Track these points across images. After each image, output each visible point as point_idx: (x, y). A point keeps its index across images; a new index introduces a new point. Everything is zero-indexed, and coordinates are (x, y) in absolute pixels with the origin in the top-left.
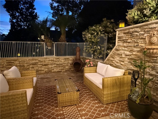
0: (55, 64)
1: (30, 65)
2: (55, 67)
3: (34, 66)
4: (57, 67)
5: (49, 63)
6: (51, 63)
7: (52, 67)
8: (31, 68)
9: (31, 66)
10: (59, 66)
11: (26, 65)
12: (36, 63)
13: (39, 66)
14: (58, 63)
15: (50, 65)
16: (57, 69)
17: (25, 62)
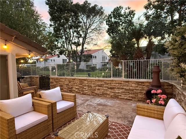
0: (123, 88)
1: (97, 86)
2: (123, 92)
3: (99, 88)
4: (126, 94)
5: (115, 87)
6: (118, 87)
7: (119, 92)
8: (97, 89)
9: (97, 88)
10: (129, 92)
11: (93, 86)
12: (101, 85)
13: (105, 88)
14: (127, 88)
15: (117, 89)
16: (126, 95)
17: (92, 83)
